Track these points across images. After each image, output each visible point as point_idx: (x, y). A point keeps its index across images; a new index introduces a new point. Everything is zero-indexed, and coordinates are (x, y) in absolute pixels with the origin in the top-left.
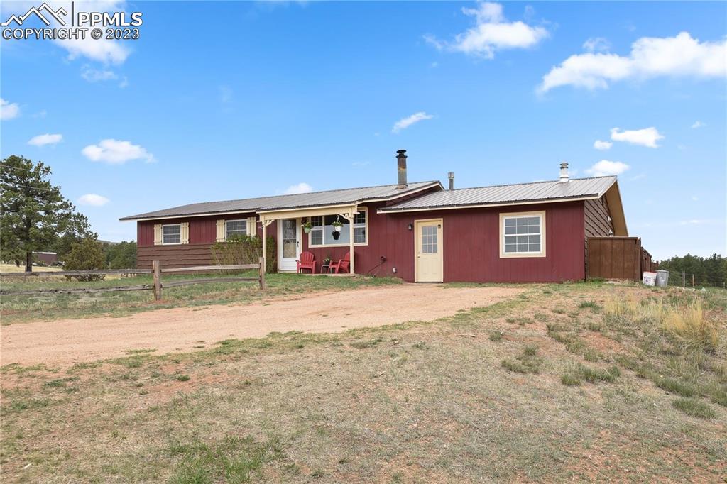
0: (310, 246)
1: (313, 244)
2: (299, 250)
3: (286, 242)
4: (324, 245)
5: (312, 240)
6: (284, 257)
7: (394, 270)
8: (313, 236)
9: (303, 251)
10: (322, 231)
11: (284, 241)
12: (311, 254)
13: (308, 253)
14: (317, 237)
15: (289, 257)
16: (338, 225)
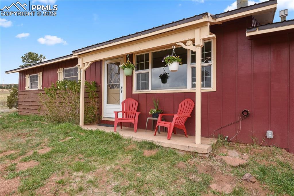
0: (135, 91)
1: (138, 89)
2: (123, 97)
3: (110, 87)
4: (150, 91)
5: (138, 84)
6: (108, 103)
7: (270, 134)
8: (138, 79)
9: (127, 97)
10: (148, 73)
11: (108, 86)
12: (135, 101)
13: (132, 100)
14: (143, 82)
15: (113, 103)
16: (173, 60)
